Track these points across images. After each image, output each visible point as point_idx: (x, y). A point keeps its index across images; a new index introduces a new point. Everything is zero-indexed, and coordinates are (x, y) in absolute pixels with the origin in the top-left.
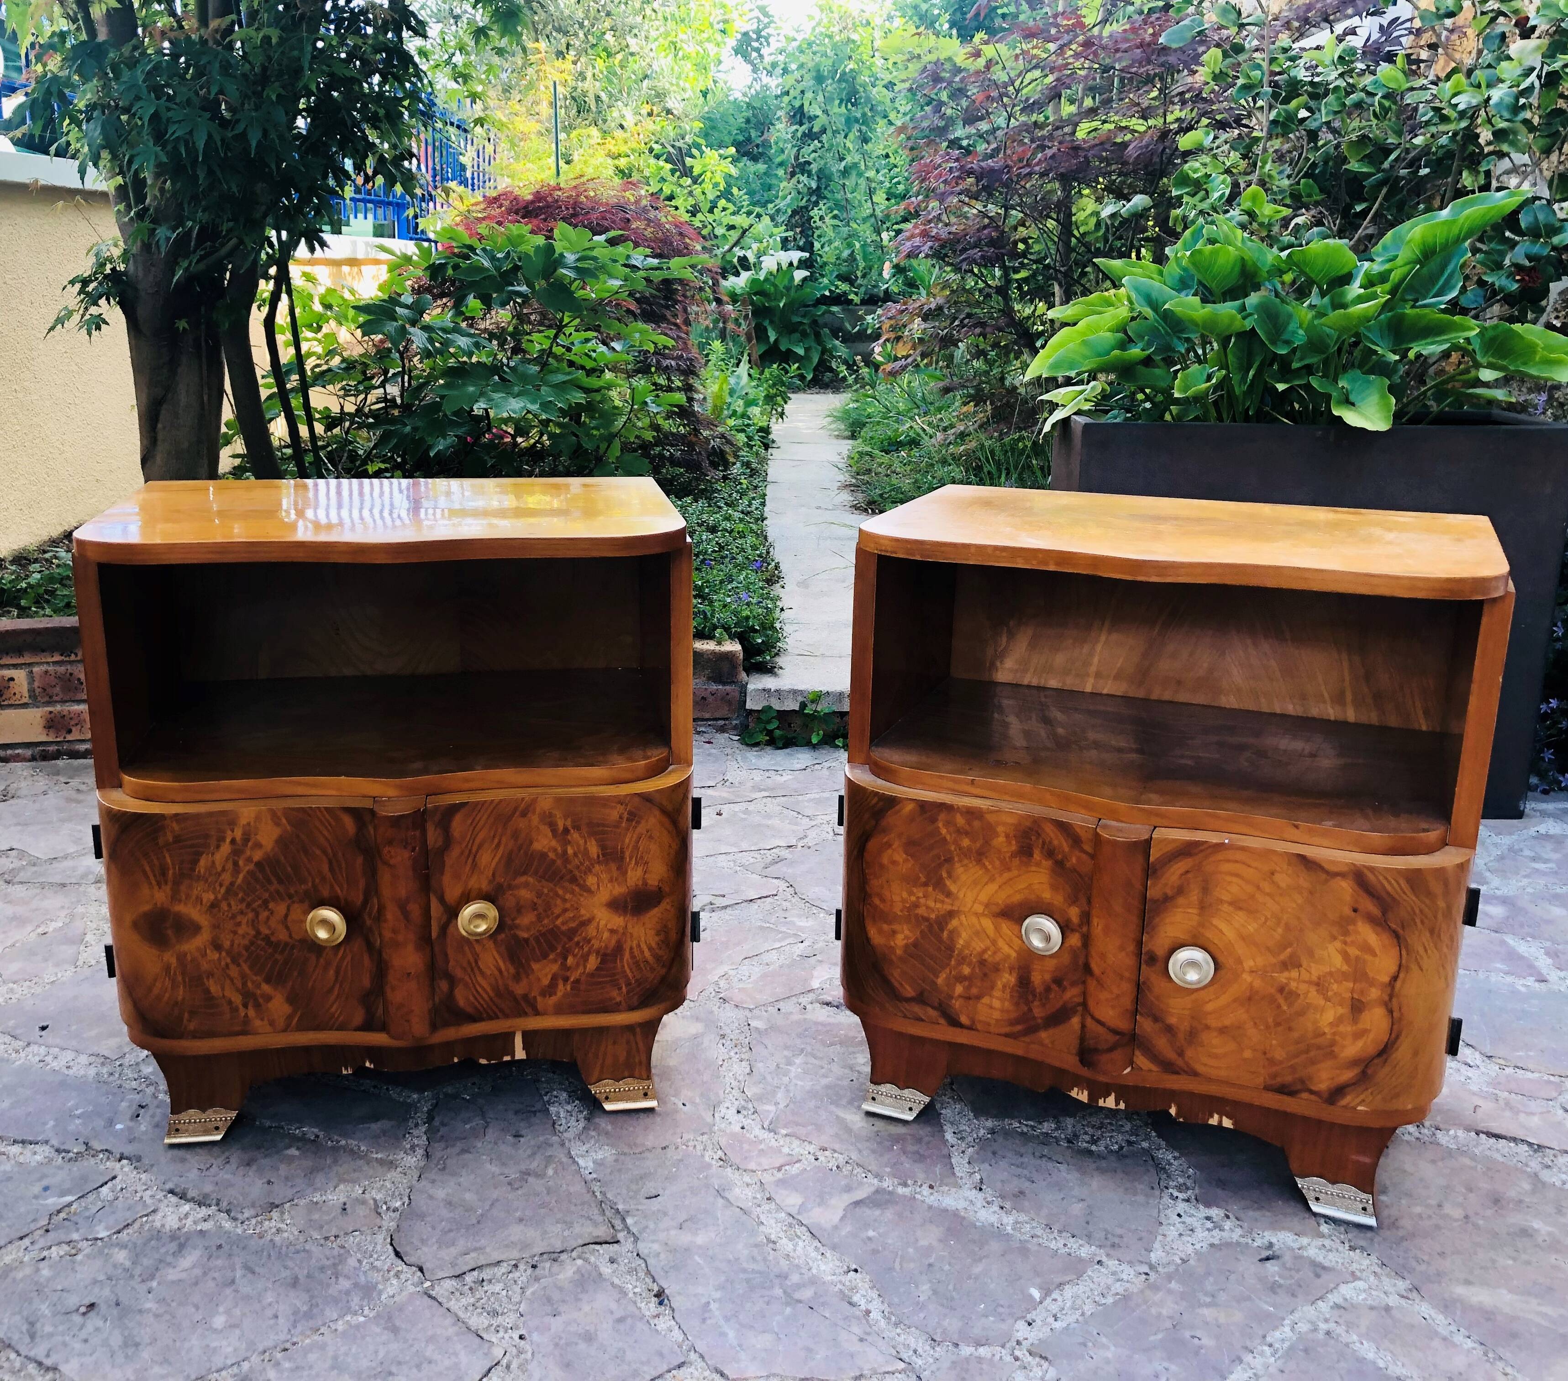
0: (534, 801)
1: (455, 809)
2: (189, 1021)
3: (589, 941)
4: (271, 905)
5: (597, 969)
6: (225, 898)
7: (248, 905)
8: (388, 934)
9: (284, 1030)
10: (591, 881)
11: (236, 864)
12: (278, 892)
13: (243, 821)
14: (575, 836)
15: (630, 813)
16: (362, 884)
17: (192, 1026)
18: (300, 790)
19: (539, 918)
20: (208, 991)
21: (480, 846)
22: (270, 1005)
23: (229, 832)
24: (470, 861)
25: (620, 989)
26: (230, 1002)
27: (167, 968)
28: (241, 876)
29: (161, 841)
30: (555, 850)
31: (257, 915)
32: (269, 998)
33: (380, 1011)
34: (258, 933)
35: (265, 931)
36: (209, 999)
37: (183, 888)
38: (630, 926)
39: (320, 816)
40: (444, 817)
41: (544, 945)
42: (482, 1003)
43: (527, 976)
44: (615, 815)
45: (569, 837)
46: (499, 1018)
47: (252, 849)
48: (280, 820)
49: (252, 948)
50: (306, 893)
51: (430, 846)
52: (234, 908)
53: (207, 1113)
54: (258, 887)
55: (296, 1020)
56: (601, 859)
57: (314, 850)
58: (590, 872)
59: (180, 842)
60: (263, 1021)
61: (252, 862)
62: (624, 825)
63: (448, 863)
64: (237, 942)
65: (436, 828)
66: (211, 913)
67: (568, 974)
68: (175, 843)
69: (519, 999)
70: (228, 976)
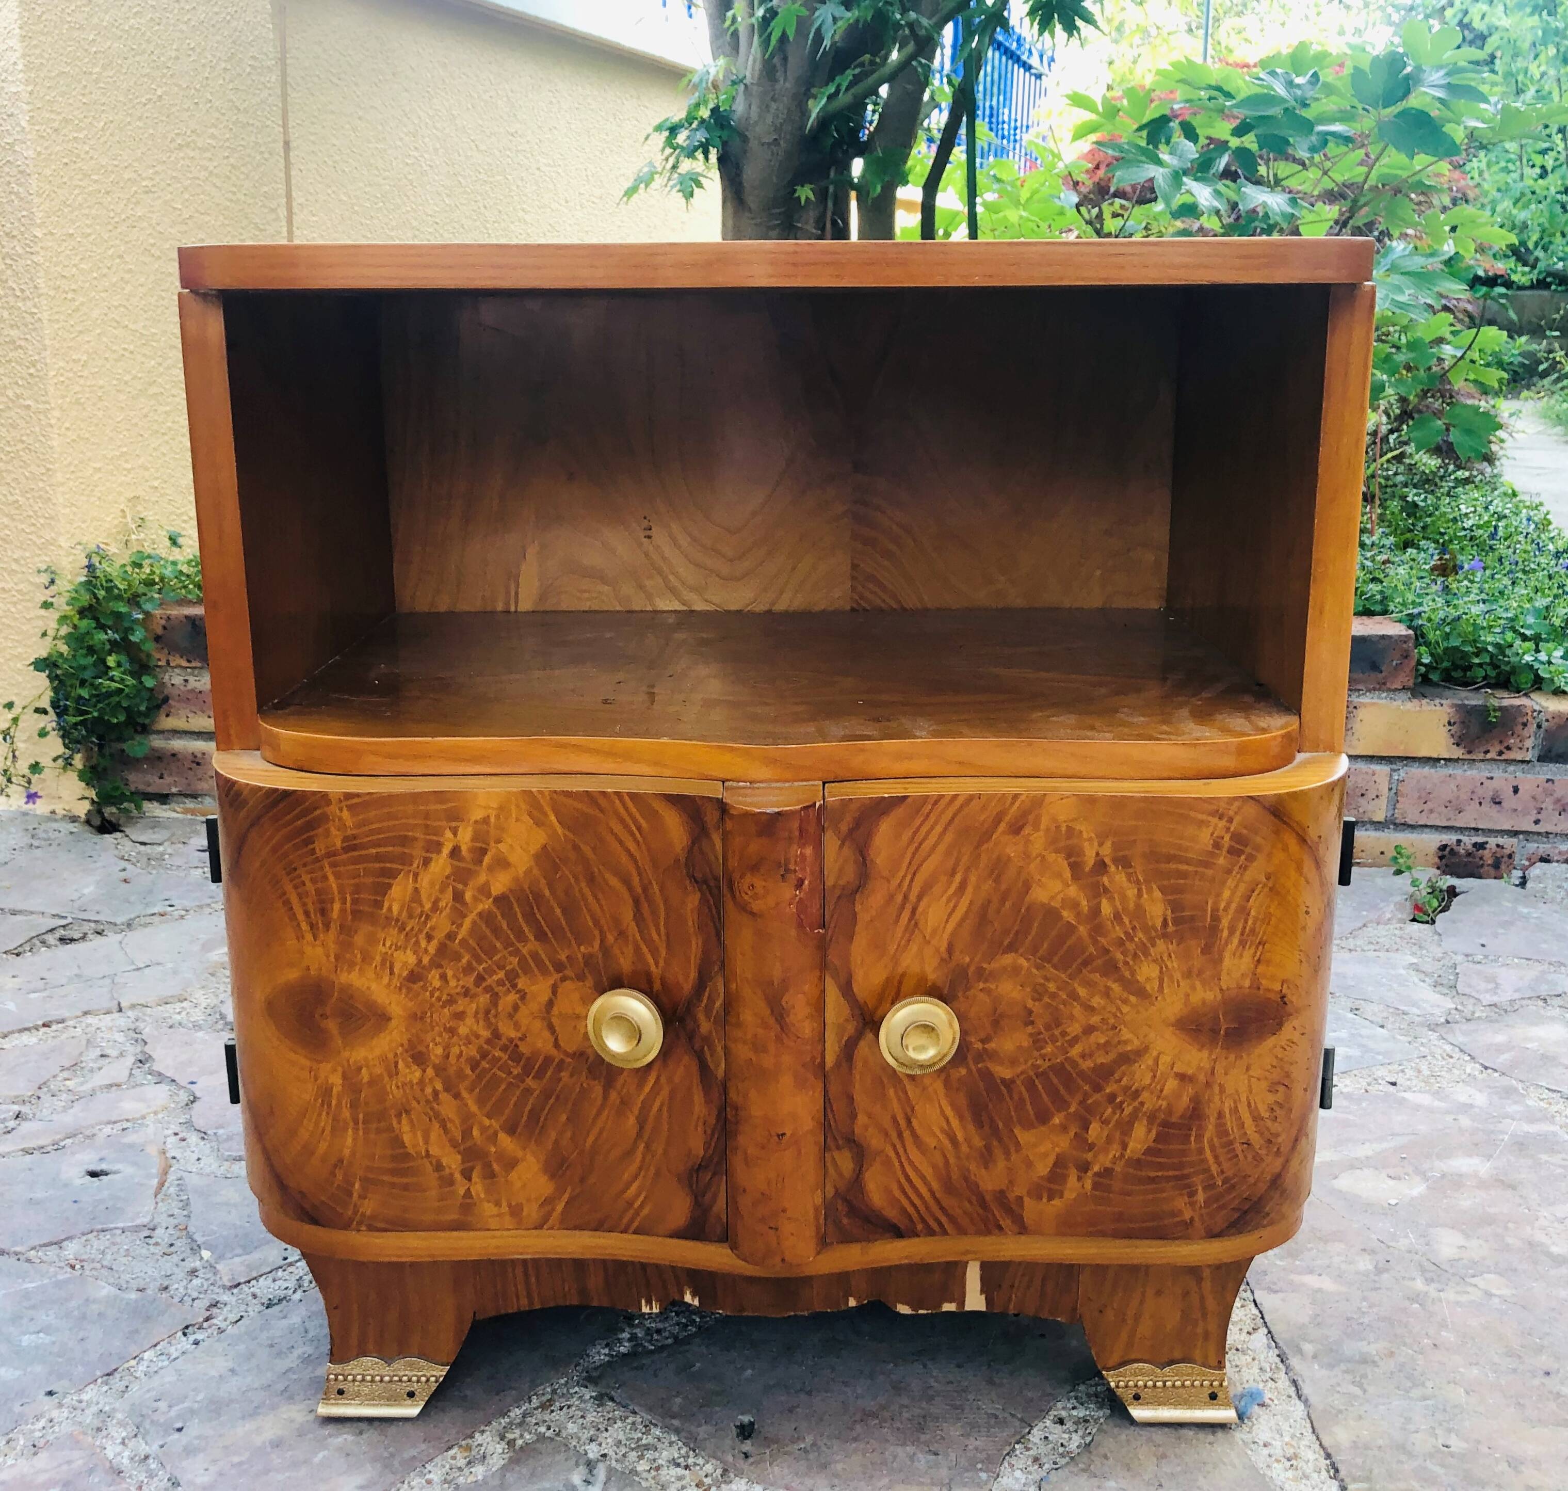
0: (1038, 802)
1: (883, 806)
2: (362, 1197)
3: (1136, 1094)
4: (521, 983)
5: (1149, 1151)
6: (435, 964)
7: (480, 979)
8: (743, 1052)
9: (539, 1227)
10: (1147, 972)
11: (458, 897)
12: (535, 956)
13: (478, 815)
14: (1117, 878)
15: (1237, 836)
16: (695, 948)
17: (368, 1207)
18: (586, 763)
19: (1037, 1042)
20: (398, 1142)
21: (928, 889)
22: (513, 1175)
23: (449, 834)
24: (906, 914)
25: (1192, 1194)
26: (439, 1167)
27: (326, 1092)
28: (467, 923)
29: (320, 847)
30: (1075, 905)
31: (495, 998)
32: (511, 1164)
33: (721, 1203)
34: (496, 1035)
35: (508, 1031)
37: (359, 939)
38: (1219, 1070)
39: (622, 810)
40: (858, 824)
41: (1044, 1096)
42: (917, 1202)
43: (1007, 1154)
44: (1205, 838)
45: (1105, 880)
46: (945, 1233)
47: (490, 869)
48: (546, 815)
49: (484, 1064)
50: (588, 960)
51: (829, 882)
52: (453, 983)
53: (395, 1365)
54: (498, 945)
55: (560, 1207)
56: (1171, 928)
57: (607, 876)
58: (1146, 954)
59: (354, 848)
60: (498, 1204)
61: (489, 895)
62: (1221, 861)
63: (863, 917)
64: (455, 1050)
65: (843, 844)
66: (409, 990)
67: (1089, 1156)
68: (346, 850)
69: (988, 1198)
70: (437, 1115)
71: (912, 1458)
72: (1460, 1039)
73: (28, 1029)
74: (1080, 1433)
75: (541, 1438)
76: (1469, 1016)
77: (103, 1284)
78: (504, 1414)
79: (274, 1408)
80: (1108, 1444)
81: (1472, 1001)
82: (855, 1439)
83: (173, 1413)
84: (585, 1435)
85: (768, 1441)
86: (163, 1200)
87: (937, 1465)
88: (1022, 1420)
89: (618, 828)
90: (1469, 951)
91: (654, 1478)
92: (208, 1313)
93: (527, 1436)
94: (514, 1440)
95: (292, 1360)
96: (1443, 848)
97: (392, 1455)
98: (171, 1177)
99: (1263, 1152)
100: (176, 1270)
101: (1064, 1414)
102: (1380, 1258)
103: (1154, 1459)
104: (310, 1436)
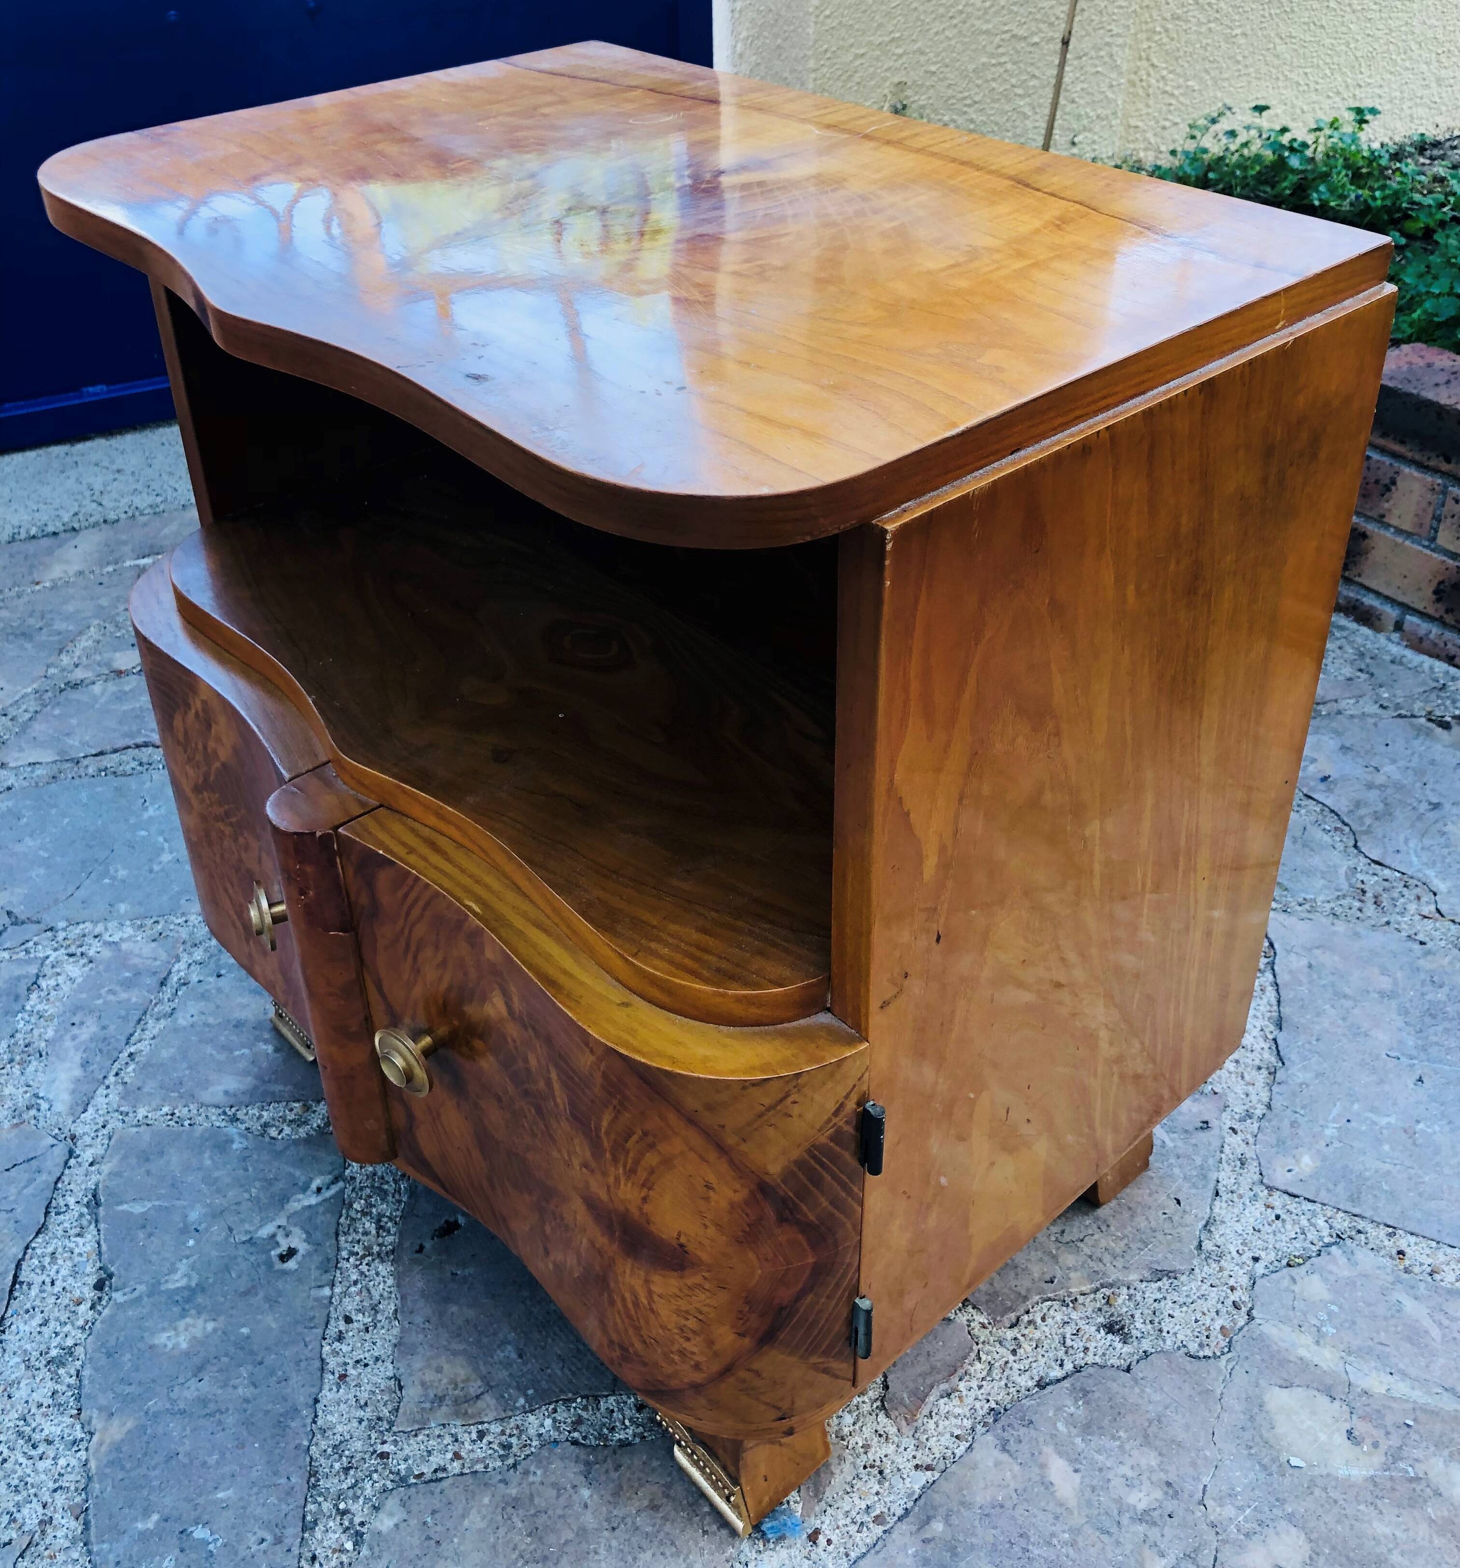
43: (504, 1195)
46: (474, 1212)
80: (636, 1458)
85: (444, 1250)
87: (508, 1365)
91: (353, 1220)
97: (267, 1082)
102: (1170, 1505)
103: (646, 1503)
104: (257, 1033)
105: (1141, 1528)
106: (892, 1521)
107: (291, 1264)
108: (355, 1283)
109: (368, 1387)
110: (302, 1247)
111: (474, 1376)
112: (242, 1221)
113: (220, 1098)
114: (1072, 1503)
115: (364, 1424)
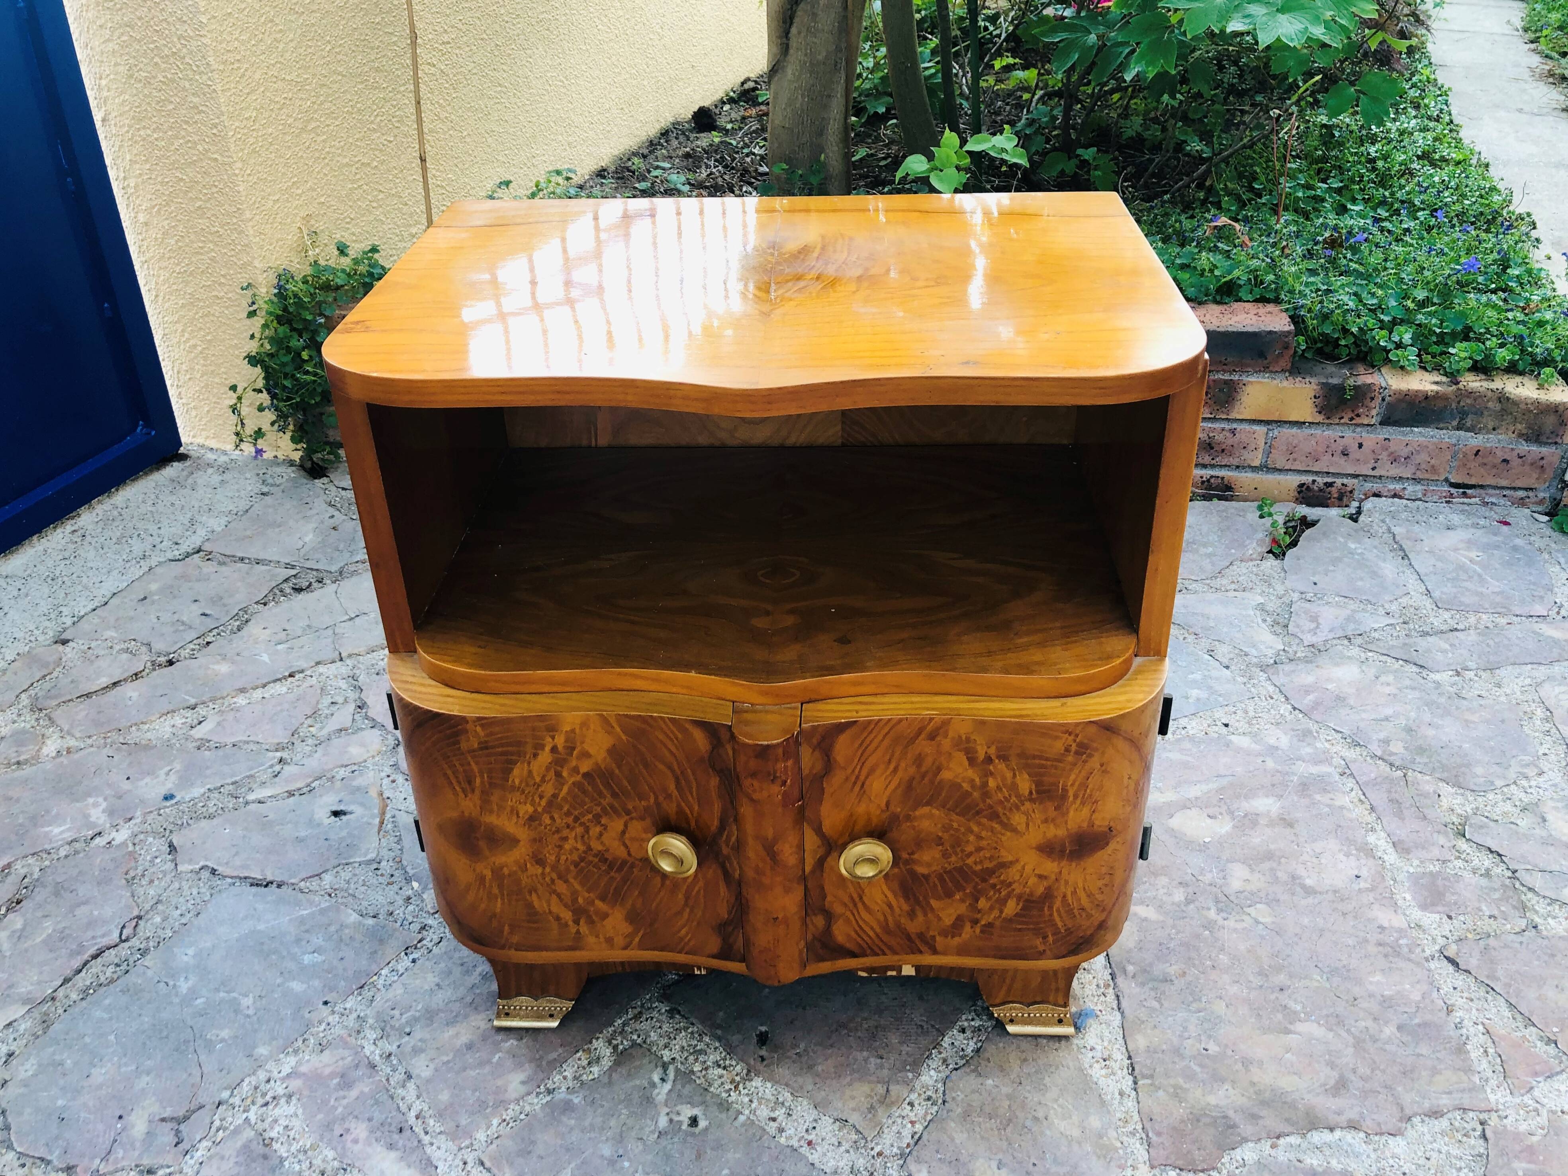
0: (947, 723)
1: (841, 728)
2: (511, 933)
3: (1010, 884)
4: (604, 820)
5: (1017, 915)
6: (547, 810)
7: (576, 819)
8: (750, 874)
9: (625, 948)
10: (1018, 819)
11: (558, 775)
12: (612, 807)
13: (567, 728)
14: (1000, 766)
15: (1081, 745)
16: (717, 807)
17: (515, 939)
19: (945, 855)
20: (530, 905)
21: (872, 771)
22: (606, 922)
23: (549, 739)
24: (857, 788)
25: (1045, 937)
26: (558, 918)
27: (482, 879)
28: (565, 789)
29: (464, 746)
30: (971, 781)
31: (587, 830)
32: (605, 916)
33: (739, 944)
34: (589, 849)
35: (596, 846)
36: (533, 915)
37: (495, 798)
38: (1065, 871)
39: (663, 726)
40: (824, 738)
41: (950, 884)
42: (866, 938)
43: (925, 915)
44: (1059, 746)
45: (991, 767)
46: (884, 954)
47: (578, 758)
48: (613, 727)
49: (583, 864)
50: (646, 809)
51: (806, 772)
52: (558, 821)
53: (540, 1001)
54: (587, 799)
55: (637, 939)
56: (1034, 795)
57: (657, 763)
58: (1018, 808)
59: (487, 748)
60: (597, 936)
61: (578, 773)
62: (1070, 758)
63: (828, 789)
64: (563, 858)
65: (814, 750)
66: (530, 826)
67: (979, 916)
68: (481, 749)
69: (913, 936)
70: (554, 892)
71: (866, 1060)
72: (1280, 679)
73: (279, 680)
74: (975, 1040)
75: (634, 1044)
76: (1291, 656)
77: (351, 911)
78: (611, 1024)
79: (466, 1017)
80: (991, 1050)
81: (1297, 641)
82: (832, 1046)
83: (403, 1020)
84: (662, 1042)
85: (776, 1048)
86: (384, 837)
87: (882, 1067)
88: (938, 1030)
89: (661, 737)
90: (1303, 590)
91: (704, 1076)
92: (420, 936)
93: (625, 1043)
94: (617, 1045)
95: (475, 978)
96: (1301, 485)
97: (541, 1058)
98: (388, 816)
99: (1093, 912)
100: (398, 898)
101: (966, 1024)
102: (1190, 890)
103: (1019, 1062)
104: (490, 1040)
105: (1192, 906)
106: (1111, 983)
107: (702, 1124)
108: (751, 1101)
109: (830, 1135)
110: (696, 1111)
111: (873, 1086)
112: (642, 1129)
113: (523, 1089)
114: (1161, 918)
115: (851, 1151)
